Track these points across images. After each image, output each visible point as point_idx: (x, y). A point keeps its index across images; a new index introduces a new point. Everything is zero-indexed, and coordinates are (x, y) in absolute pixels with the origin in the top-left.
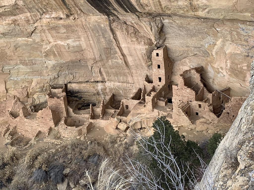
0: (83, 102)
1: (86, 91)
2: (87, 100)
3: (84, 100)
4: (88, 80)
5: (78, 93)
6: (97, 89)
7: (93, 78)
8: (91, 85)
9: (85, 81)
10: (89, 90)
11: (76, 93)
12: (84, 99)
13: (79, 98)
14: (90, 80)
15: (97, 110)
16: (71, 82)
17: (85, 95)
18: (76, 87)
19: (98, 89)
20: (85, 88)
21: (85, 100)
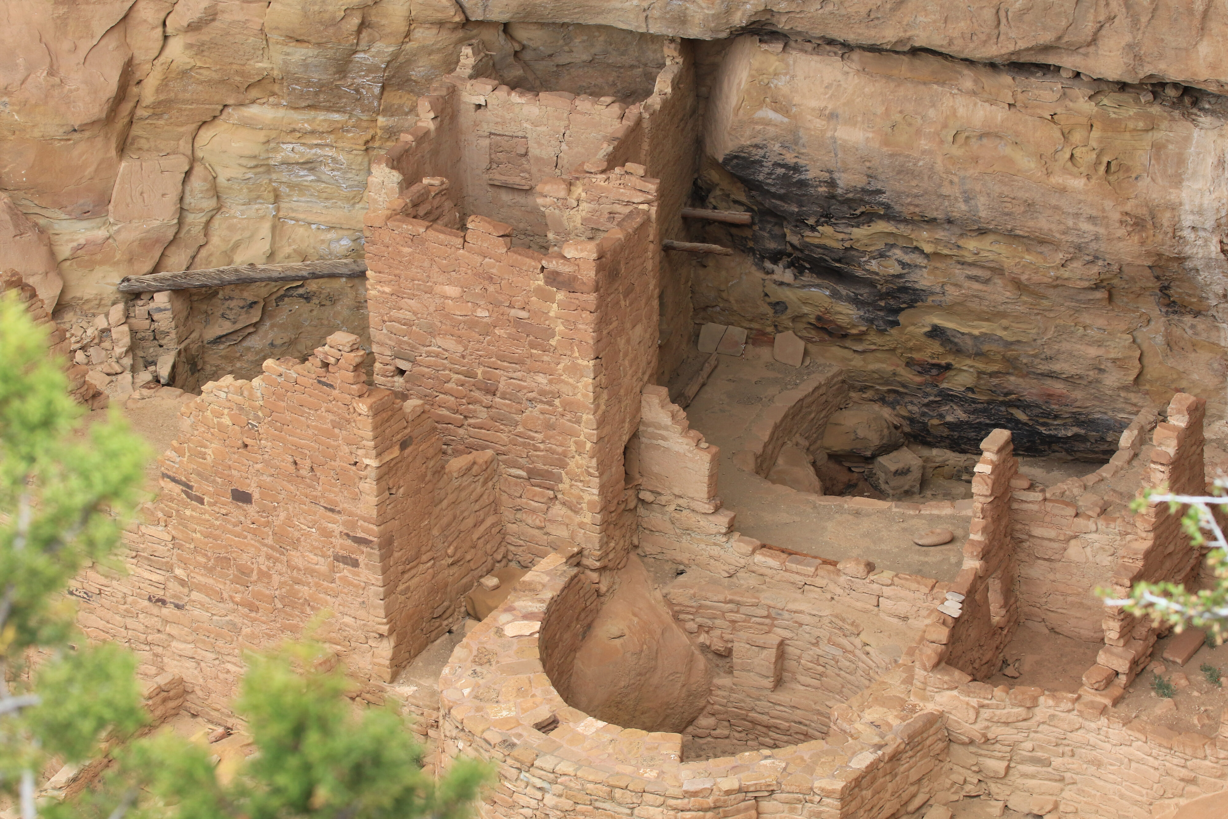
0: (924, 368)
1: (982, 201)
2: (979, 355)
3: (935, 347)
4: (1046, 49)
5: (869, 217)
6: (1165, 219)
7: (1122, 21)
8: (1077, 137)
9: (992, 51)
10: (1030, 205)
11: (827, 217)
12: (936, 332)
13: (864, 292)
14: (1074, 49)
15: (1074, 550)
16: (783, 24)
17: (959, 273)
18: (851, 121)
19: (1174, 207)
20: (976, 160)
21: (958, 351)
